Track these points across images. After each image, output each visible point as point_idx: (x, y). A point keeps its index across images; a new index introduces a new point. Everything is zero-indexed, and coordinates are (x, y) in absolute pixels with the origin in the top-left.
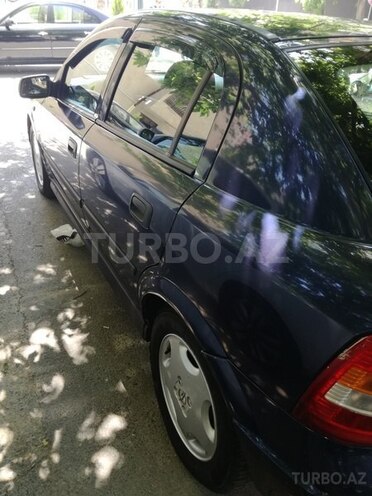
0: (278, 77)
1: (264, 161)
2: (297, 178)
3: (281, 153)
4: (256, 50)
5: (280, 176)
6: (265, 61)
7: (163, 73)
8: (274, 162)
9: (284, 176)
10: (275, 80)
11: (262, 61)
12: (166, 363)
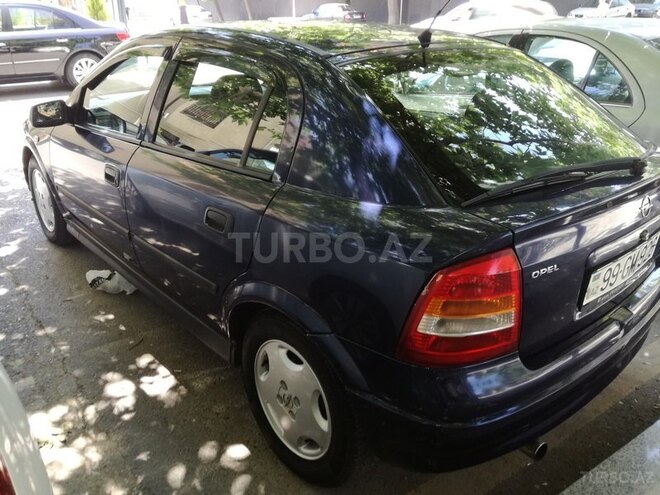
0: (329, 82)
1: (330, 164)
2: (367, 177)
3: (346, 154)
4: (305, 61)
5: (350, 179)
6: (316, 70)
7: (210, 85)
8: (340, 163)
9: (353, 178)
10: (327, 84)
11: (313, 71)
12: (263, 378)
